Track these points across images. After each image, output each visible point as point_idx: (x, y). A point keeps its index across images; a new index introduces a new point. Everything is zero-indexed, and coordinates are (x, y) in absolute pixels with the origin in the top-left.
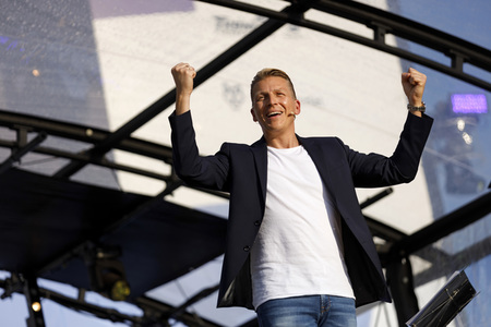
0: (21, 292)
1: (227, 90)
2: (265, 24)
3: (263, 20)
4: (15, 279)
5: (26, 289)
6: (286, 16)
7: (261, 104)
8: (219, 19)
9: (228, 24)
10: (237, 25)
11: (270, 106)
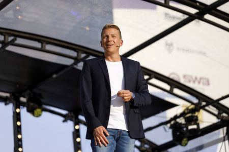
0: (71, 120)
1: (167, 44)
2: (187, 18)
3: (186, 17)
4: (70, 115)
5: (74, 119)
6: (196, 16)
7: (105, 40)
8: (166, 14)
9: (170, 17)
10: (174, 18)
11: (109, 41)
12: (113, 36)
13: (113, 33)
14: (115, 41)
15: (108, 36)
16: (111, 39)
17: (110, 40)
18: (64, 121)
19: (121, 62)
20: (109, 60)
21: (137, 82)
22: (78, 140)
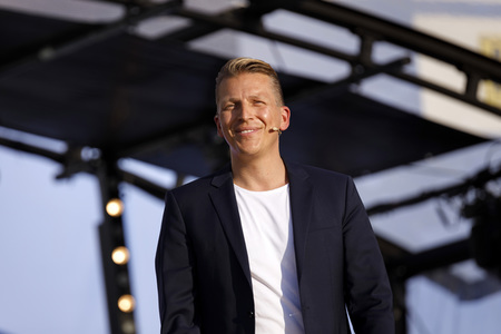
11: (242, 121)
12: (255, 102)
13: (254, 93)
14: (265, 116)
15: (238, 105)
16: (249, 111)
17: (246, 117)
18: (60, 177)
19: (285, 188)
20: (246, 185)
21: (345, 264)
22: (119, 256)
